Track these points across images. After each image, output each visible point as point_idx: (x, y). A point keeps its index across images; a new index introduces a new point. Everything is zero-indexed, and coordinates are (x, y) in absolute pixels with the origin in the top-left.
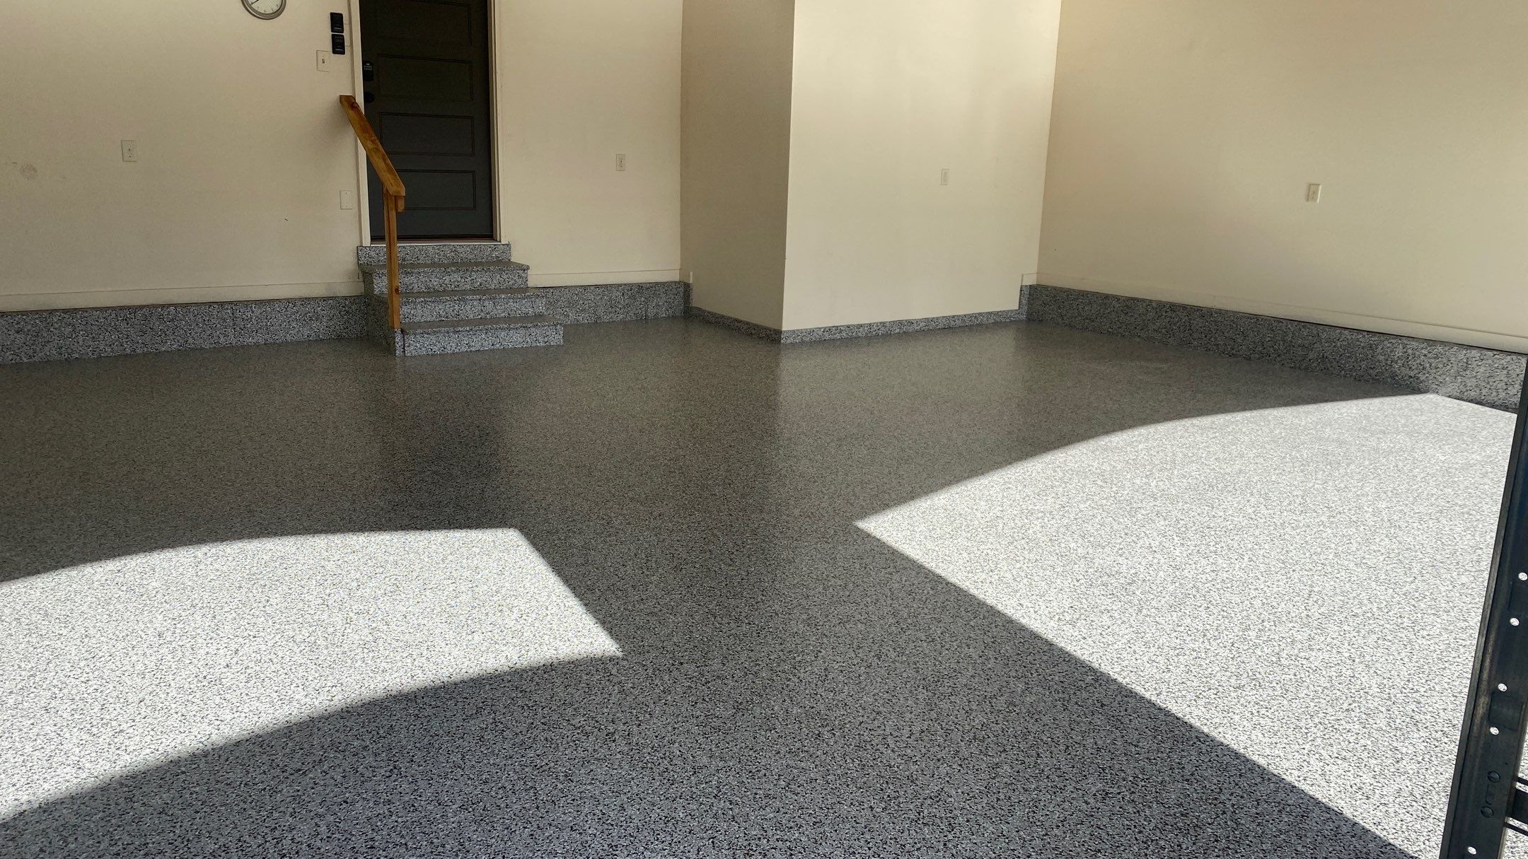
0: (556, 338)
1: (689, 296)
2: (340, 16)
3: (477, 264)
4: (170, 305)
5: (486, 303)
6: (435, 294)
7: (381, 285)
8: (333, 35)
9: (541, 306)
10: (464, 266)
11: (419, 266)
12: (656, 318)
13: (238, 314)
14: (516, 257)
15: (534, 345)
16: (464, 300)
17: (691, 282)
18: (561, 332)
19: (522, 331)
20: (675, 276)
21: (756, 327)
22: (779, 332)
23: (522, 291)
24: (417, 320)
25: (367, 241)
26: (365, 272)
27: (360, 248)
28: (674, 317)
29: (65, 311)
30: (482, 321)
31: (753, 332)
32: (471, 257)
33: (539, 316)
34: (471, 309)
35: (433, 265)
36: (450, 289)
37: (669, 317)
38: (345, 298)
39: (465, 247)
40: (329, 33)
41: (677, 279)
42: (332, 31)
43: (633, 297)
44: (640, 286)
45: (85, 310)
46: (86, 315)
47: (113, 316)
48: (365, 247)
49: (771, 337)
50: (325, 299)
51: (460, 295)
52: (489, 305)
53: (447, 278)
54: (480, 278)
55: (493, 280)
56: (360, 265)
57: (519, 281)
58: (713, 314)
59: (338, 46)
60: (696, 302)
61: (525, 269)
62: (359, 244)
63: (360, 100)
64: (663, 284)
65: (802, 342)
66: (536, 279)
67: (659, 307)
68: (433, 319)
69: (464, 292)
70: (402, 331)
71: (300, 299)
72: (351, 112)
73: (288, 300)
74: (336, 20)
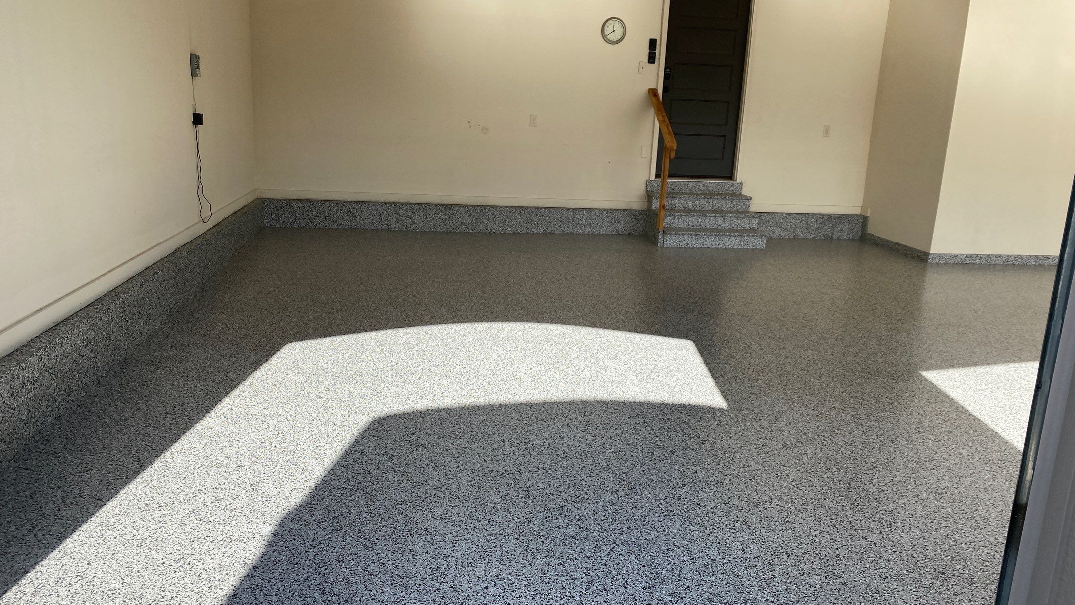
0: (761, 244)
1: (866, 225)
2: (656, 40)
3: (718, 194)
4: (542, 207)
5: (719, 219)
6: (687, 211)
7: (656, 204)
8: (650, 53)
9: (755, 223)
10: (709, 195)
11: (682, 193)
12: (839, 239)
13: (576, 215)
14: (745, 192)
15: (745, 247)
16: (706, 216)
17: (869, 215)
18: (765, 241)
19: (739, 238)
20: (858, 211)
21: (911, 249)
22: (927, 254)
23: (745, 213)
24: (674, 226)
25: (653, 177)
26: (649, 195)
27: (649, 181)
28: (853, 240)
29: (492, 206)
30: (715, 230)
31: (909, 253)
32: (715, 190)
33: (753, 230)
34: (709, 222)
35: (691, 193)
36: (698, 209)
37: (849, 239)
38: (636, 210)
39: (712, 184)
40: (647, 51)
41: (859, 212)
42: (650, 50)
43: (823, 223)
44: (830, 217)
45: (501, 207)
46: (502, 209)
47: (514, 211)
48: (652, 181)
49: (920, 258)
50: (624, 210)
51: (703, 213)
52: (720, 220)
53: (697, 202)
54: (717, 203)
55: (727, 205)
56: (647, 191)
57: (744, 207)
58: (881, 239)
59: (652, 59)
60: (871, 229)
61: (749, 199)
62: (648, 179)
63: (660, 91)
64: (848, 215)
65: (946, 264)
66: (755, 206)
67: (843, 231)
68: (684, 226)
69: (707, 211)
70: (664, 232)
71: (611, 209)
72: (654, 99)
73: (604, 210)
74: (653, 43)
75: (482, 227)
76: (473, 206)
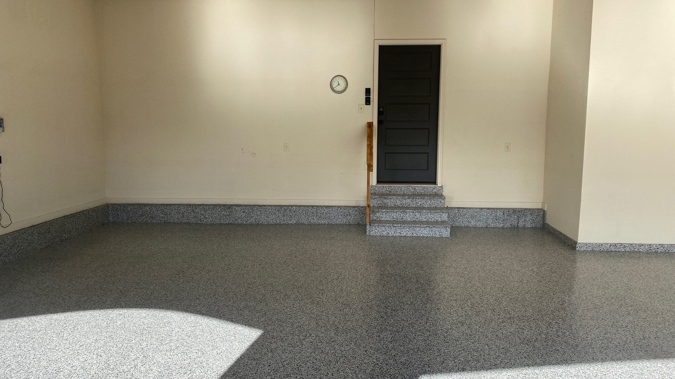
0: (446, 233)
4: (295, 206)
6: (394, 208)
9: (445, 217)
10: (422, 195)
11: (396, 195)
12: (524, 228)
13: (318, 211)
15: (434, 236)
16: (406, 212)
18: (449, 231)
19: (428, 229)
25: (374, 183)
27: (371, 186)
28: (535, 228)
30: (413, 222)
33: (443, 222)
36: (405, 206)
37: (532, 228)
39: (419, 188)
40: (364, 97)
41: (540, 207)
43: (509, 215)
47: (274, 209)
48: (374, 186)
52: (418, 215)
53: (404, 201)
54: (420, 202)
55: (427, 203)
56: (371, 194)
57: (440, 204)
59: (368, 101)
60: (547, 221)
64: (530, 209)
66: (448, 204)
67: (527, 222)
68: (390, 220)
69: (411, 208)
70: (370, 224)
71: (344, 206)
72: (368, 129)
73: (339, 207)
74: (368, 91)
75: (253, 220)
76: (245, 206)
